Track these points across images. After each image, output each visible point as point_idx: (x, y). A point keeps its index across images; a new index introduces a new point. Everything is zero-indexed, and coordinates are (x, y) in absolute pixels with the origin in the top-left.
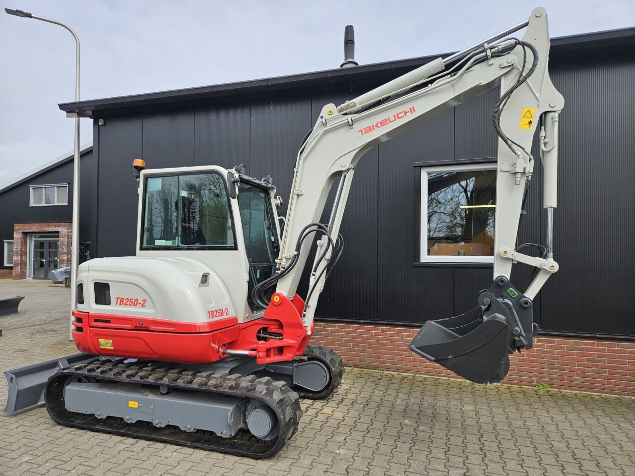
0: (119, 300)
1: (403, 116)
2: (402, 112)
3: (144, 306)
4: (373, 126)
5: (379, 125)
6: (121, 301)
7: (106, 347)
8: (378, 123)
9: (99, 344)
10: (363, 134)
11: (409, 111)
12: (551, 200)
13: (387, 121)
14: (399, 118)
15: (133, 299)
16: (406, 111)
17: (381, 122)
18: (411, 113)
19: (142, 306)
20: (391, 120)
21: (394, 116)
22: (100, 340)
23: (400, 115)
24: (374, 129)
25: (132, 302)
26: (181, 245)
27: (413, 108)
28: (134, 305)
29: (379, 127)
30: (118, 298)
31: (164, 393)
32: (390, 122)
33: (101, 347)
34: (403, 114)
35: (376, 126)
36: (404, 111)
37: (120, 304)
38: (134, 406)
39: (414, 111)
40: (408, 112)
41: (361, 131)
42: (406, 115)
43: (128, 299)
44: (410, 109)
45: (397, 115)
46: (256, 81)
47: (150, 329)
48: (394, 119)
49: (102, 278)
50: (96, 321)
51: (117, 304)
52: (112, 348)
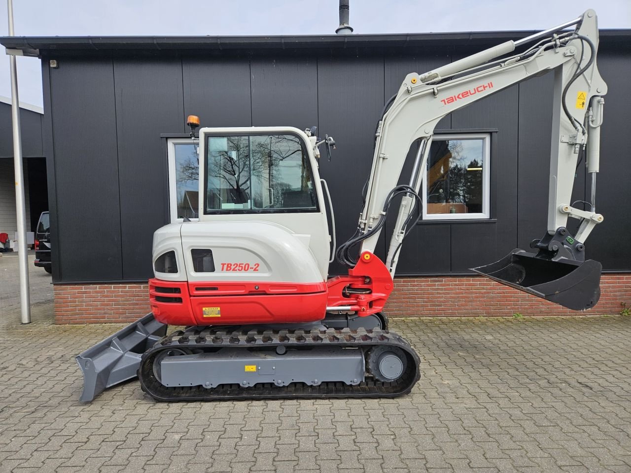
0: (225, 266)
1: (482, 90)
2: (481, 87)
3: (257, 270)
4: (455, 96)
5: (461, 96)
6: (228, 267)
7: (211, 316)
8: (459, 95)
9: (202, 313)
10: (445, 104)
11: (488, 85)
12: (595, 166)
13: (468, 93)
14: (478, 91)
15: (243, 264)
16: (485, 86)
17: (462, 94)
18: (490, 87)
19: (255, 270)
20: (472, 93)
21: (475, 89)
22: (204, 309)
23: (480, 89)
24: (456, 100)
25: (242, 267)
26: (254, 208)
27: (491, 83)
28: (245, 270)
29: (460, 98)
30: (223, 265)
31: (282, 353)
32: (471, 94)
33: (205, 316)
34: (482, 88)
35: (458, 97)
36: (483, 86)
37: (227, 270)
38: (251, 370)
39: (492, 86)
40: (487, 87)
41: (444, 101)
42: (485, 90)
43: (237, 264)
44: (489, 84)
45: (477, 88)
46: (268, 37)
47: (268, 292)
48: (474, 92)
49: (202, 244)
50: (197, 289)
51: (223, 269)
52: (219, 316)
